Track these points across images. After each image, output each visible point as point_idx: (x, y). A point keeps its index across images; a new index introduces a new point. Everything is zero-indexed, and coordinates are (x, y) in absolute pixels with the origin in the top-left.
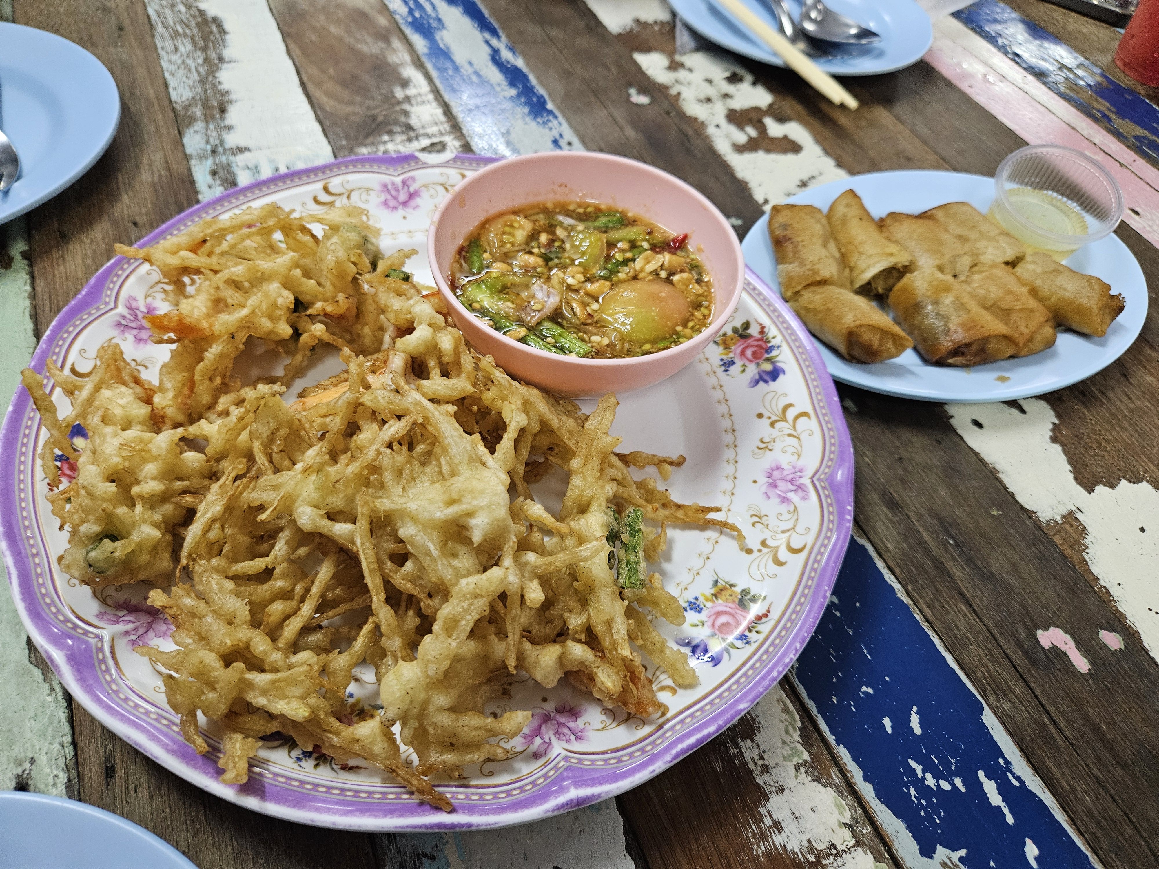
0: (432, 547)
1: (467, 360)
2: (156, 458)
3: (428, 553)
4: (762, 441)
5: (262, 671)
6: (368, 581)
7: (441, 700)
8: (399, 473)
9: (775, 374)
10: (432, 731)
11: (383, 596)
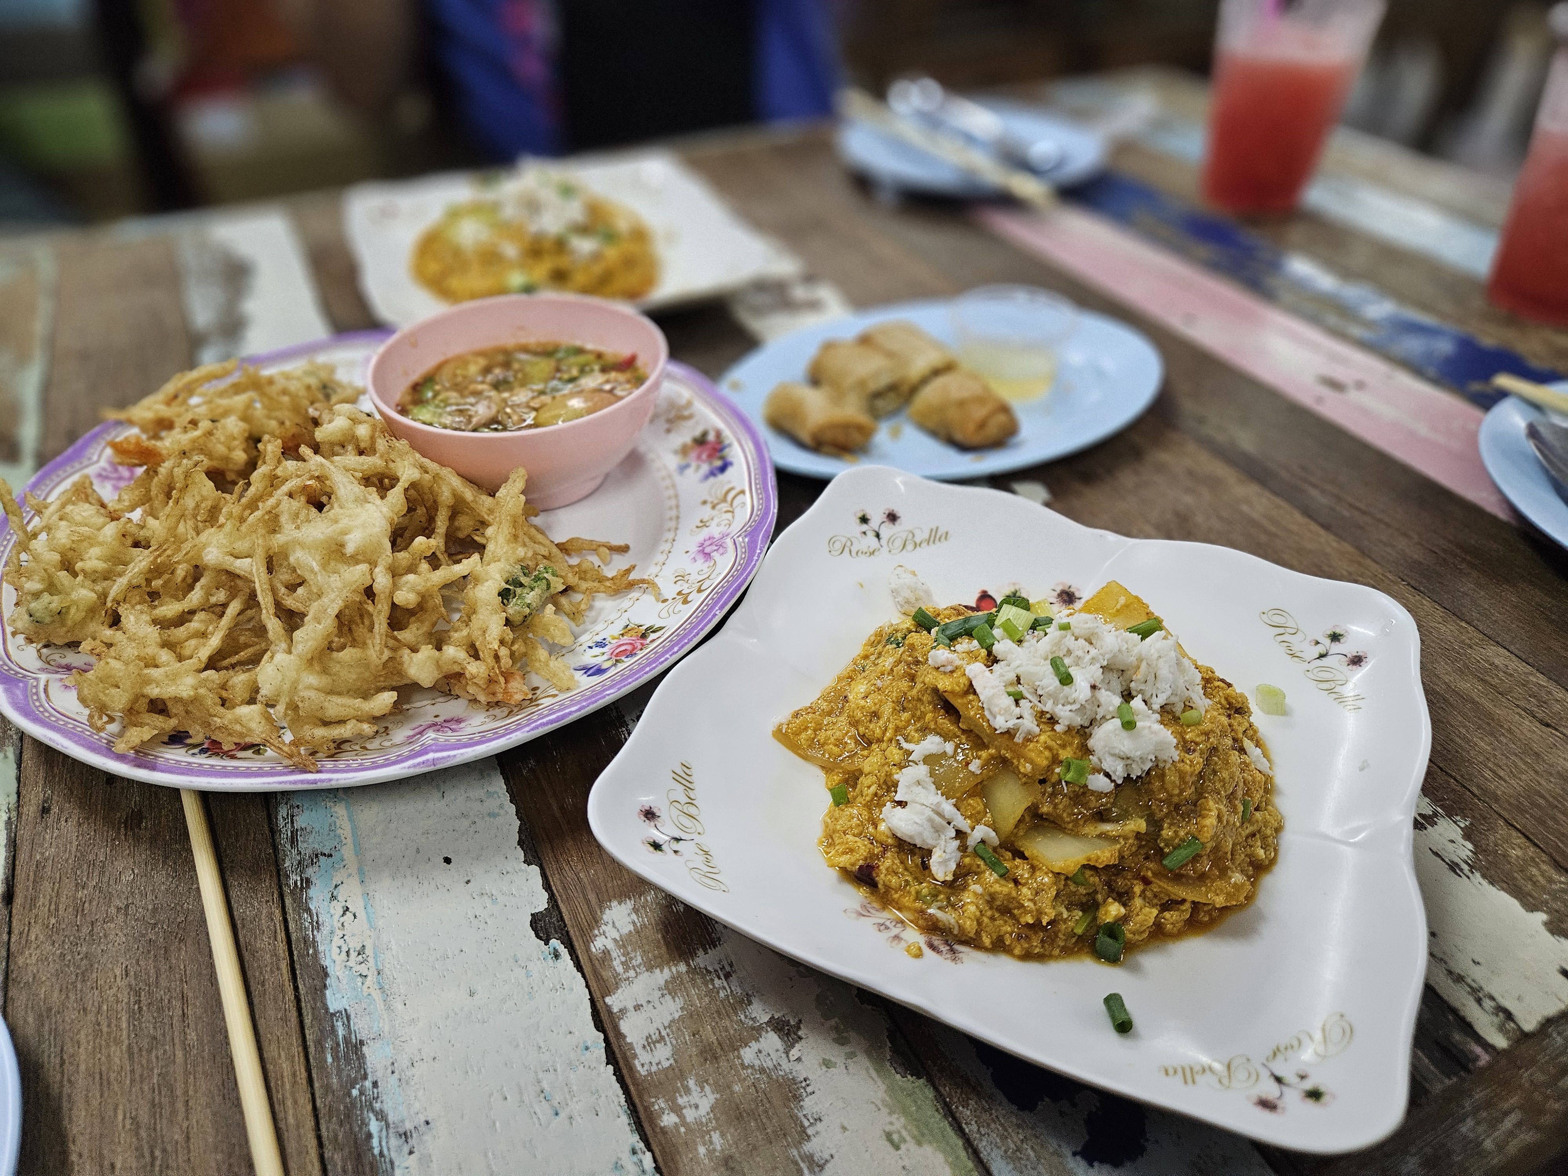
0: (314, 564)
1: (381, 444)
2: (100, 544)
3: (312, 571)
4: (701, 521)
5: (157, 666)
6: (260, 598)
7: (312, 679)
8: (297, 515)
9: (723, 469)
10: (300, 705)
11: (272, 611)
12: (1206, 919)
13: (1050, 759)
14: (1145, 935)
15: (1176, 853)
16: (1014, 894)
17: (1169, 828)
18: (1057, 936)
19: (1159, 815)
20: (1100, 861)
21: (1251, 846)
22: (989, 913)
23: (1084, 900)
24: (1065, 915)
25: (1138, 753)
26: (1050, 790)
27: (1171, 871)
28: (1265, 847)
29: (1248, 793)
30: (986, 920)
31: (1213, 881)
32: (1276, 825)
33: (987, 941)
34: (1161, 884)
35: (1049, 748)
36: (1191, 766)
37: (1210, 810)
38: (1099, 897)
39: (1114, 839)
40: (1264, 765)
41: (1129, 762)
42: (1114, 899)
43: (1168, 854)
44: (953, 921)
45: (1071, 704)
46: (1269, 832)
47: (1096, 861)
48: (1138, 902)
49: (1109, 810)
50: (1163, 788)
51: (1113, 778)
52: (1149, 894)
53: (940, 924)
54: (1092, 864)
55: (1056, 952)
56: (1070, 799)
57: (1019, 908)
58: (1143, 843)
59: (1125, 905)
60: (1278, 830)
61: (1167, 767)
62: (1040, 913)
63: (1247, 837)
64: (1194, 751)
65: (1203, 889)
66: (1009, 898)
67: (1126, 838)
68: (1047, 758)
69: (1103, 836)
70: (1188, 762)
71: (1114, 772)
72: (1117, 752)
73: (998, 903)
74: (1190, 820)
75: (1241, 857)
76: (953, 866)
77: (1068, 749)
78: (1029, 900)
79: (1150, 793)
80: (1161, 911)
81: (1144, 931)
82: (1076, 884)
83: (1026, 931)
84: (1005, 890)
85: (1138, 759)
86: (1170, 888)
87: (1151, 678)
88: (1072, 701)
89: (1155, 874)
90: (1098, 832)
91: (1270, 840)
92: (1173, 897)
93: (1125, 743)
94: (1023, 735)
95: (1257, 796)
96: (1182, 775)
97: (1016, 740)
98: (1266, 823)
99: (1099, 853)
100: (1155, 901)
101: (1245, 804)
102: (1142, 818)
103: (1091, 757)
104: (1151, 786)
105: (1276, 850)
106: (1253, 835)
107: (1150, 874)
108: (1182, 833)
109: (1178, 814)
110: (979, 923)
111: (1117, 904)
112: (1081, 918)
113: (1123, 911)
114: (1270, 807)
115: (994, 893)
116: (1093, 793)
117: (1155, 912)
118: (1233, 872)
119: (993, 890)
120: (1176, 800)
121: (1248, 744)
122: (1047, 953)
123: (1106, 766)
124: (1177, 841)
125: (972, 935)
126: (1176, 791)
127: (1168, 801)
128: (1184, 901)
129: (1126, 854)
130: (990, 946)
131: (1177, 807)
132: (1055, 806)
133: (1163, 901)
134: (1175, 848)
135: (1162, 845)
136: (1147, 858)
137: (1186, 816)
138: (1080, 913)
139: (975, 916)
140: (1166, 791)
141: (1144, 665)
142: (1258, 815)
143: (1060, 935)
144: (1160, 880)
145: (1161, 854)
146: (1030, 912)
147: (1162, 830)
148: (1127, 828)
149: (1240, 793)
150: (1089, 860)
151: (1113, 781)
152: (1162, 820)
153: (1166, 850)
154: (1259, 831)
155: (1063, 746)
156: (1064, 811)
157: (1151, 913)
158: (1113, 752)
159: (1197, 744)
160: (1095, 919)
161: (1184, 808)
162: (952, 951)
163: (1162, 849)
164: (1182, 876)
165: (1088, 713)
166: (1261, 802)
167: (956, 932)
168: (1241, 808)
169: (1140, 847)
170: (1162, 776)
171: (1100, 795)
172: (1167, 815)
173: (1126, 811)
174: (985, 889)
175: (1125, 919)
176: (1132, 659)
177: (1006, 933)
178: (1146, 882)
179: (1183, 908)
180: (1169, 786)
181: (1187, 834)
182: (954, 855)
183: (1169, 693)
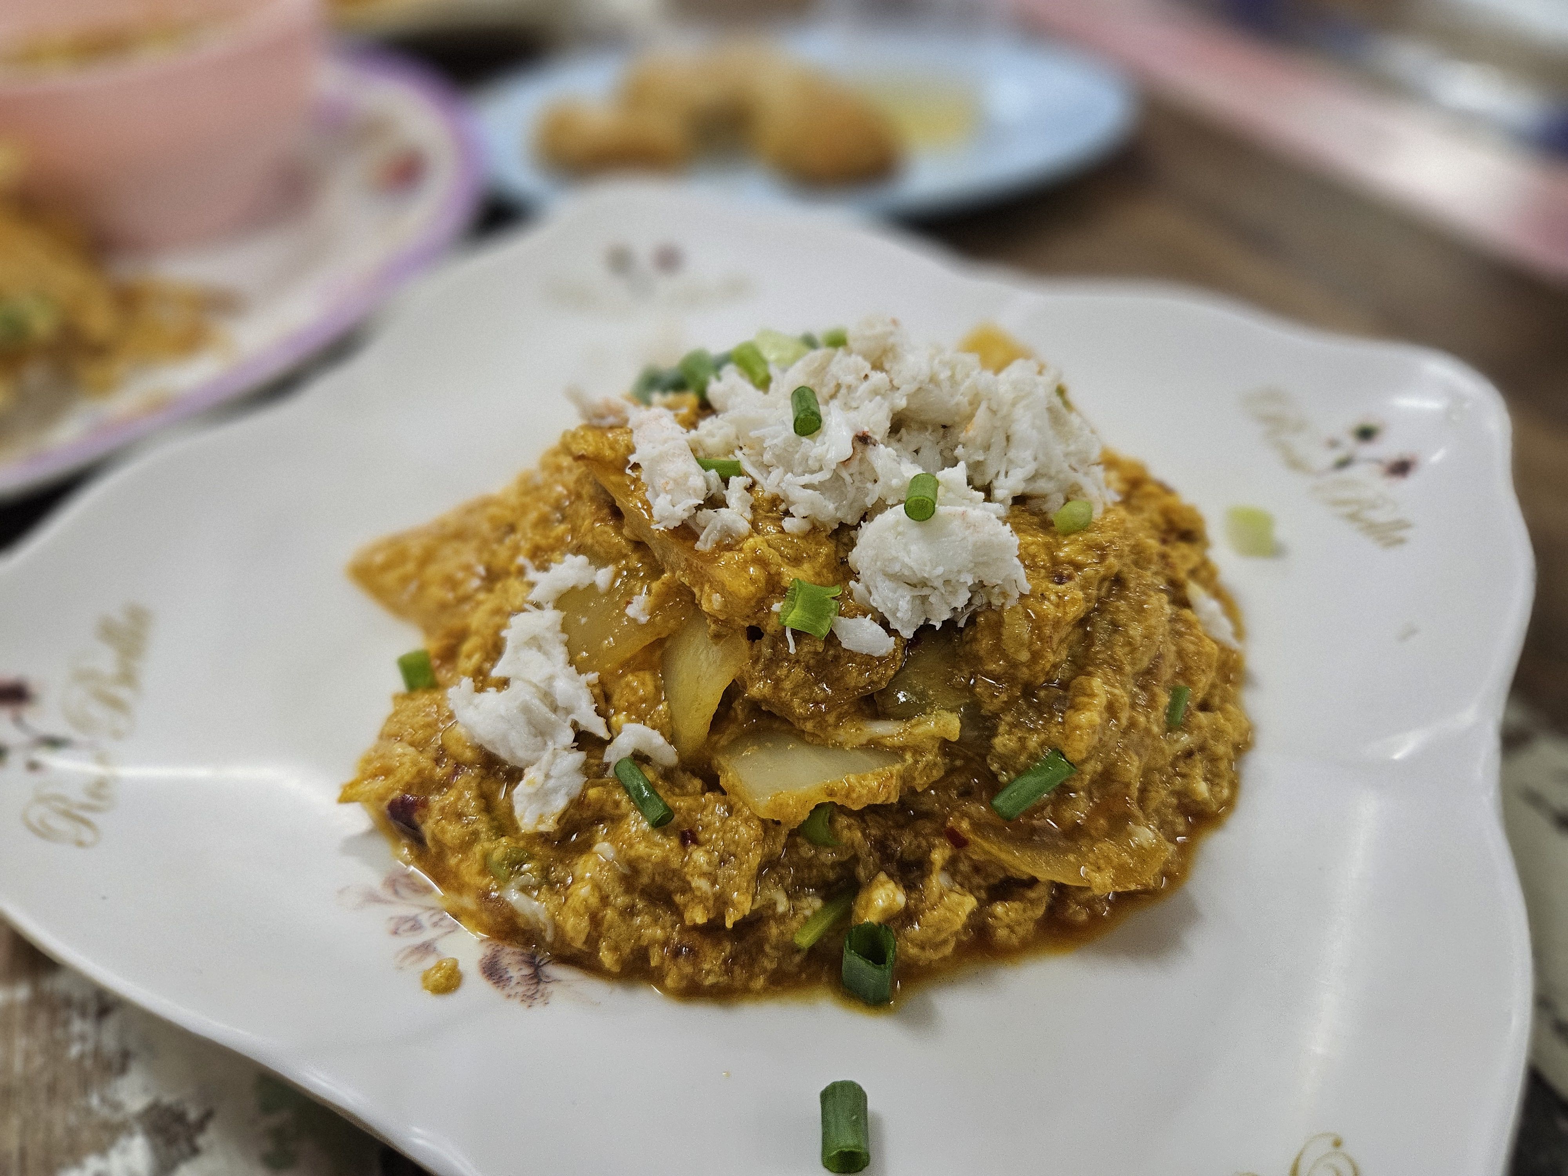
12: (1083, 917)
13: (762, 583)
14: (948, 950)
15: (1019, 782)
16: (675, 862)
17: (1010, 733)
18: (761, 950)
19: (989, 707)
20: (854, 796)
21: (1183, 776)
22: (621, 901)
23: (831, 875)
24: (783, 905)
25: (940, 570)
26: (767, 651)
27: (1008, 819)
28: (1212, 779)
29: (1185, 673)
30: (610, 914)
31: (1094, 840)
32: (1236, 737)
33: (607, 957)
34: (986, 845)
35: (761, 562)
36: (1057, 606)
37: (1092, 695)
38: (861, 872)
39: (897, 753)
40: (1224, 629)
41: (925, 591)
42: (891, 876)
43: (1005, 786)
44: (543, 917)
45: (812, 472)
46: (1221, 749)
47: (847, 796)
48: (938, 881)
49: (887, 693)
50: (998, 649)
51: (894, 625)
52: (964, 867)
53: (521, 922)
54: (838, 801)
55: (759, 982)
56: (808, 669)
57: (683, 892)
58: (958, 763)
59: (909, 887)
60: (1241, 748)
61: (1008, 607)
62: (722, 902)
63: (1177, 758)
64: (1070, 578)
65: (1072, 858)
66: (665, 869)
67: (918, 751)
68: (753, 581)
69: (874, 747)
70: (1053, 597)
71: (894, 614)
72: (897, 568)
73: (645, 880)
74: (1052, 716)
75: (1161, 795)
76: (560, 803)
77: (806, 566)
78: (703, 875)
79: (975, 661)
80: (985, 904)
81: (945, 942)
82: (814, 843)
83: (694, 939)
84: (657, 853)
85: (938, 583)
86: (1003, 856)
87: (998, 440)
88: (816, 466)
89: (978, 826)
90: (863, 740)
91: (1223, 765)
92: (1013, 872)
93: (914, 548)
94: (715, 536)
95: (1204, 681)
96: (1037, 625)
97: (699, 546)
98: (1218, 733)
99: (853, 779)
100: (977, 880)
101: (1176, 695)
102: (952, 711)
103: (852, 583)
104: (975, 647)
105: (1234, 786)
106: (1189, 754)
107: (965, 825)
108: (1034, 741)
109: (1031, 705)
110: (595, 920)
111: (891, 885)
112: (815, 913)
113: (901, 899)
114: (1230, 707)
115: (640, 858)
116: (852, 656)
117: (970, 903)
118: (1137, 824)
119: (632, 853)
120: (1024, 673)
121: (1195, 591)
122: (738, 984)
123: (876, 601)
124: (1023, 758)
125: (579, 944)
126: (1024, 656)
127: (1008, 677)
128: (1033, 882)
129: (920, 783)
130: (616, 969)
131: (1029, 690)
132: (777, 684)
133: (992, 881)
134: (1019, 773)
135: (995, 767)
136: (966, 793)
137: (1044, 710)
138: (818, 903)
139: (587, 907)
140: (1005, 656)
141: (981, 415)
142: (1202, 718)
143: (767, 948)
144: (985, 838)
145: (993, 786)
146: (702, 900)
147: (995, 735)
148: (919, 730)
149: (1167, 673)
150: (831, 793)
151: (892, 633)
152: (996, 716)
153: (1004, 778)
154: (1202, 748)
155: (796, 561)
156: (794, 694)
157: (960, 904)
158: (890, 570)
159: (1078, 567)
160: (848, 913)
161: (1042, 693)
162: (537, 977)
163: (995, 776)
164: (1034, 830)
165: (851, 492)
166: (1210, 695)
167: (549, 937)
168: (1164, 699)
169: (951, 771)
170: (997, 626)
171: (868, 661)
172: (1007, 706)
173: (922, 695)
174: (619, 851)
175: (908, 916)
176: (961, 399)
177: (653, 942)
178: (958, 841)
179: (1032, 895)
180: (1010, 646)
181: (1042, 745)
182: (565, 779)
183: (1030, 468)
